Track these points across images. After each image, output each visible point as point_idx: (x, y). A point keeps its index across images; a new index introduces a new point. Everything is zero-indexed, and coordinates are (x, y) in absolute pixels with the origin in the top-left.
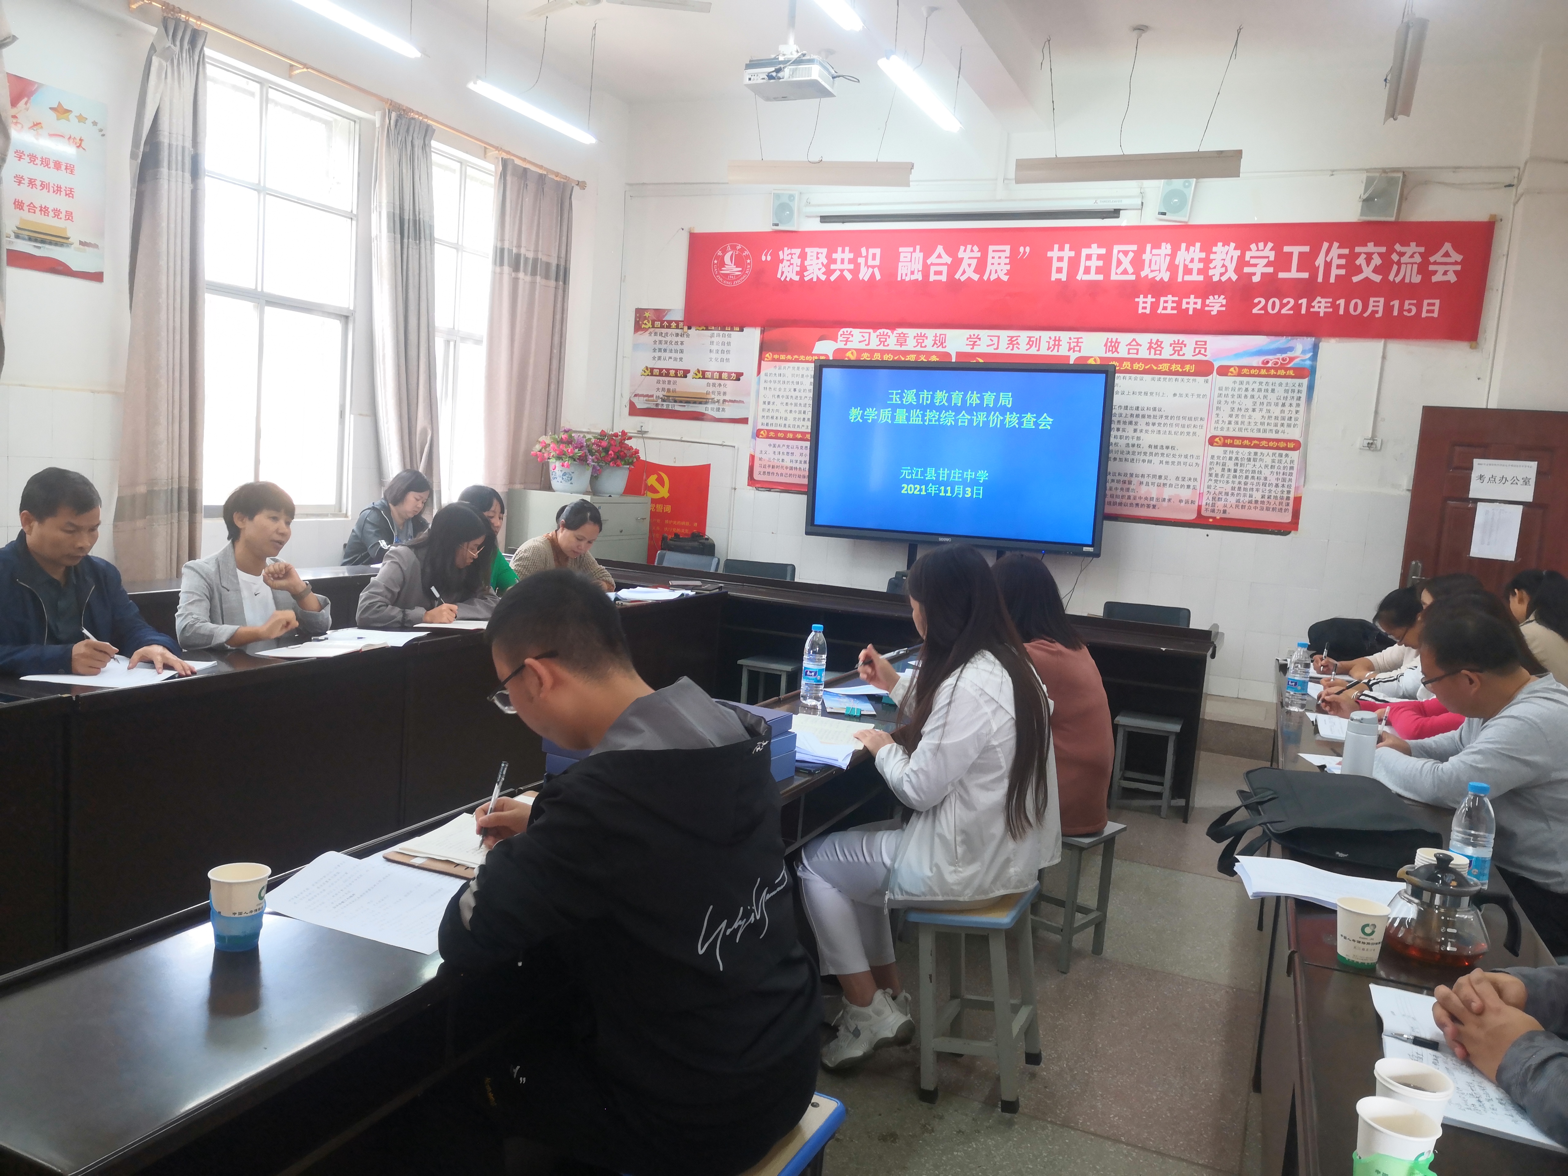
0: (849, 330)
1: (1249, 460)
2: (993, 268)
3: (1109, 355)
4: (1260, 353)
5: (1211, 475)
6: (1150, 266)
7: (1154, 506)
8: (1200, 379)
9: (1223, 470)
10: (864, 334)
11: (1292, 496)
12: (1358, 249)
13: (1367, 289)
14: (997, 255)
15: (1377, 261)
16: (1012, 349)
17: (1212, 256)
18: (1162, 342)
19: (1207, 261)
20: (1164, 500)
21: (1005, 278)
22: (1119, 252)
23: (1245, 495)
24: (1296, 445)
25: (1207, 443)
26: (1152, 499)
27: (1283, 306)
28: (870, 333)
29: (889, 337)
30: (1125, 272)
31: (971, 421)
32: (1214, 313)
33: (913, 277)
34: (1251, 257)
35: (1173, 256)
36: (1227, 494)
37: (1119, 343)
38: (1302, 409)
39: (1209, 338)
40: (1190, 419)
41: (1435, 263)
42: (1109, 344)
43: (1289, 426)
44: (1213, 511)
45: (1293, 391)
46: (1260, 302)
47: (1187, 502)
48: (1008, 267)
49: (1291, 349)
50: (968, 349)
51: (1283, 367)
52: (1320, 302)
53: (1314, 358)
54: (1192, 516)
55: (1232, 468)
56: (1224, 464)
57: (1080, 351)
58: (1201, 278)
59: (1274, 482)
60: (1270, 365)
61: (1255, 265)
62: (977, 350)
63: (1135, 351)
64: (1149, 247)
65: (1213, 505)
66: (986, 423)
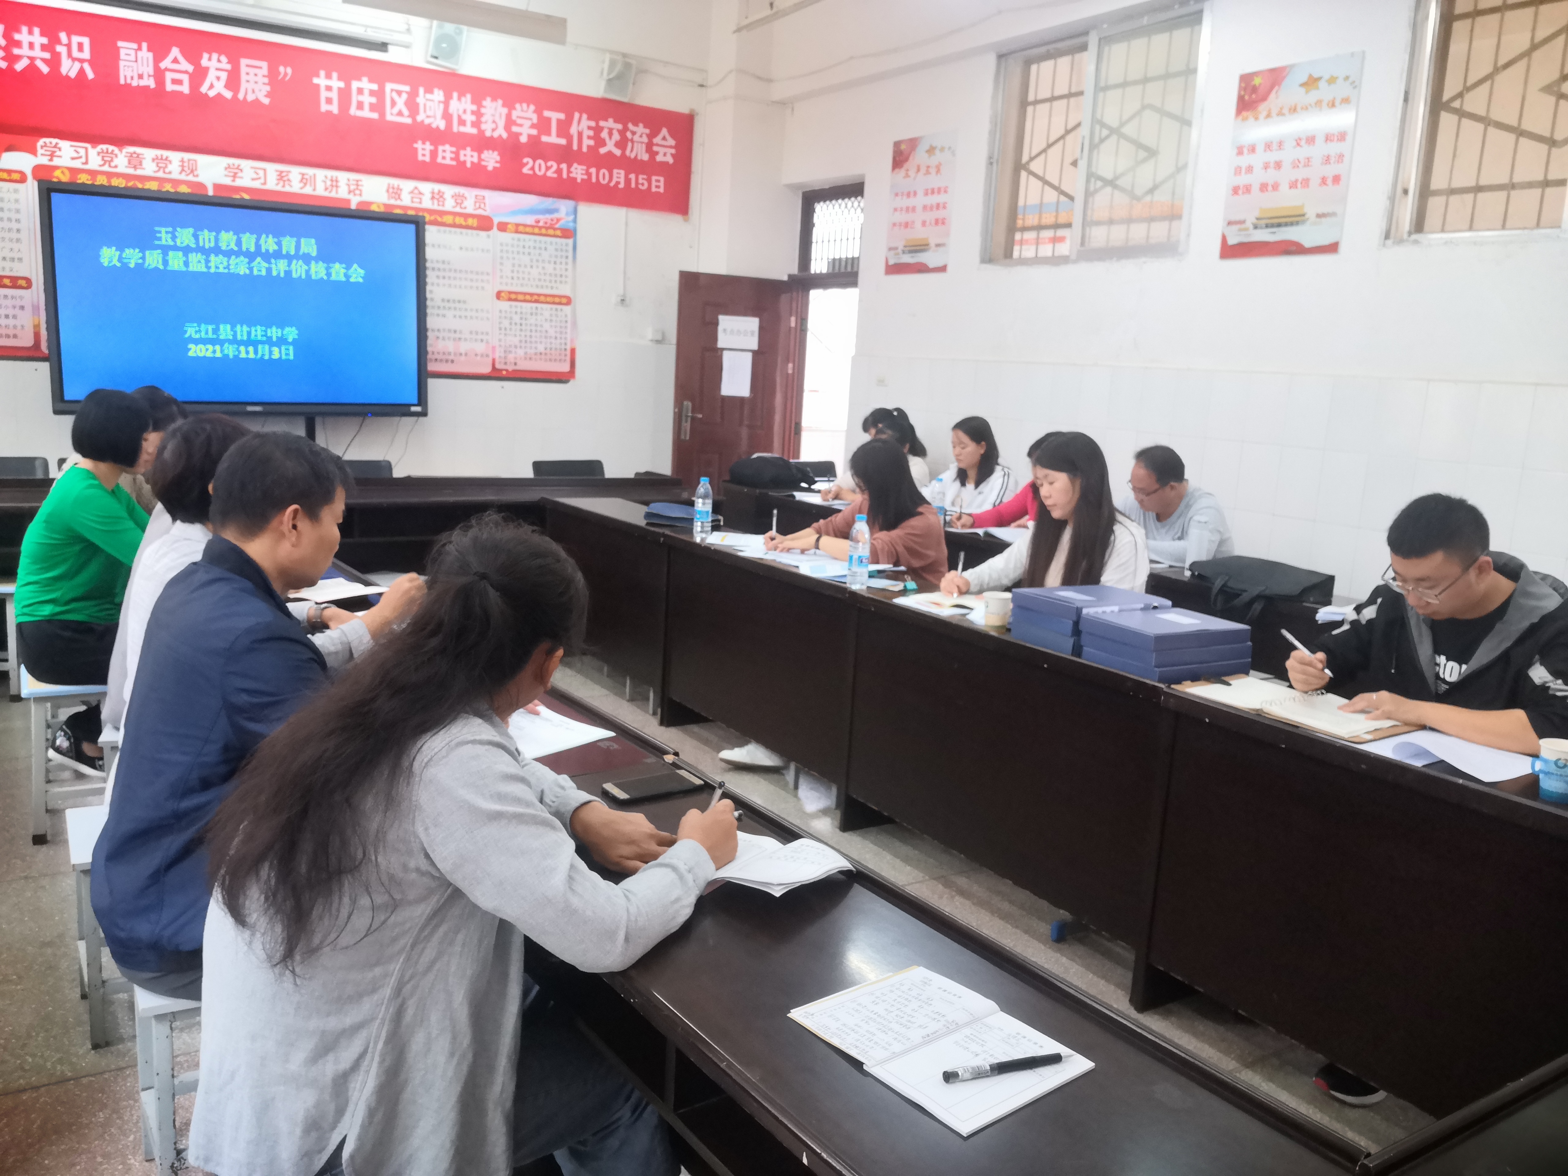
0: (54, 141)
1: (532, 314)
2: (250, 86)
3: (392, 202)
4: (532, 212)
5: (500, 329)
6: (425, 111)
7: (452, 361)
8: (483, 234)
9: (511, 324)
10: (79, 150)
11: (568, 347)
12: (602, 123)
13: (610, 162)
14: (252, 71)
15: (616, 137)
16: (284, 186)
17: (483, 110)
18: (443, 193)
19: (478, 114)
20: (461, 354)
21: (266, 101)
22: (392, 90)
23: (531, 348)
24: (568, 301)
25: (495, 298)
26: (449, 354)
27: (548, 168)
28: (86, 149)
29: (116, 156)
30: (400, 114)
31: (269, 270)
32: (490, 168)
33: (143, 83)
34: (518, 117)
35: (446, 103)
36: (516, 347)
37: (401, 190)
38: (570, 267)
39: (487, 193)
40: (477, 273)
41: (658, 145)
42: (391, 190)
43: (561, 282)
44: (506, 363)
45: (562, 250)
46: (527, 163)
47: (482, 356)
48: (268, 88)
49: (556, 210)
50: (228, 181)
51: (551, 227)
52: (576, 169)
53: (575, 221)
54: (487, 370)
55: (518, 321)
56: (511, 318)
57: (361, 195)
58: (474, 131)
59: (553, 335)
60: (541, 224)
61: (521, 125)
62: (239, 183)
63: (418, 200)
64: (421, 90)
65: (505, 358)
66: (288, 273)
